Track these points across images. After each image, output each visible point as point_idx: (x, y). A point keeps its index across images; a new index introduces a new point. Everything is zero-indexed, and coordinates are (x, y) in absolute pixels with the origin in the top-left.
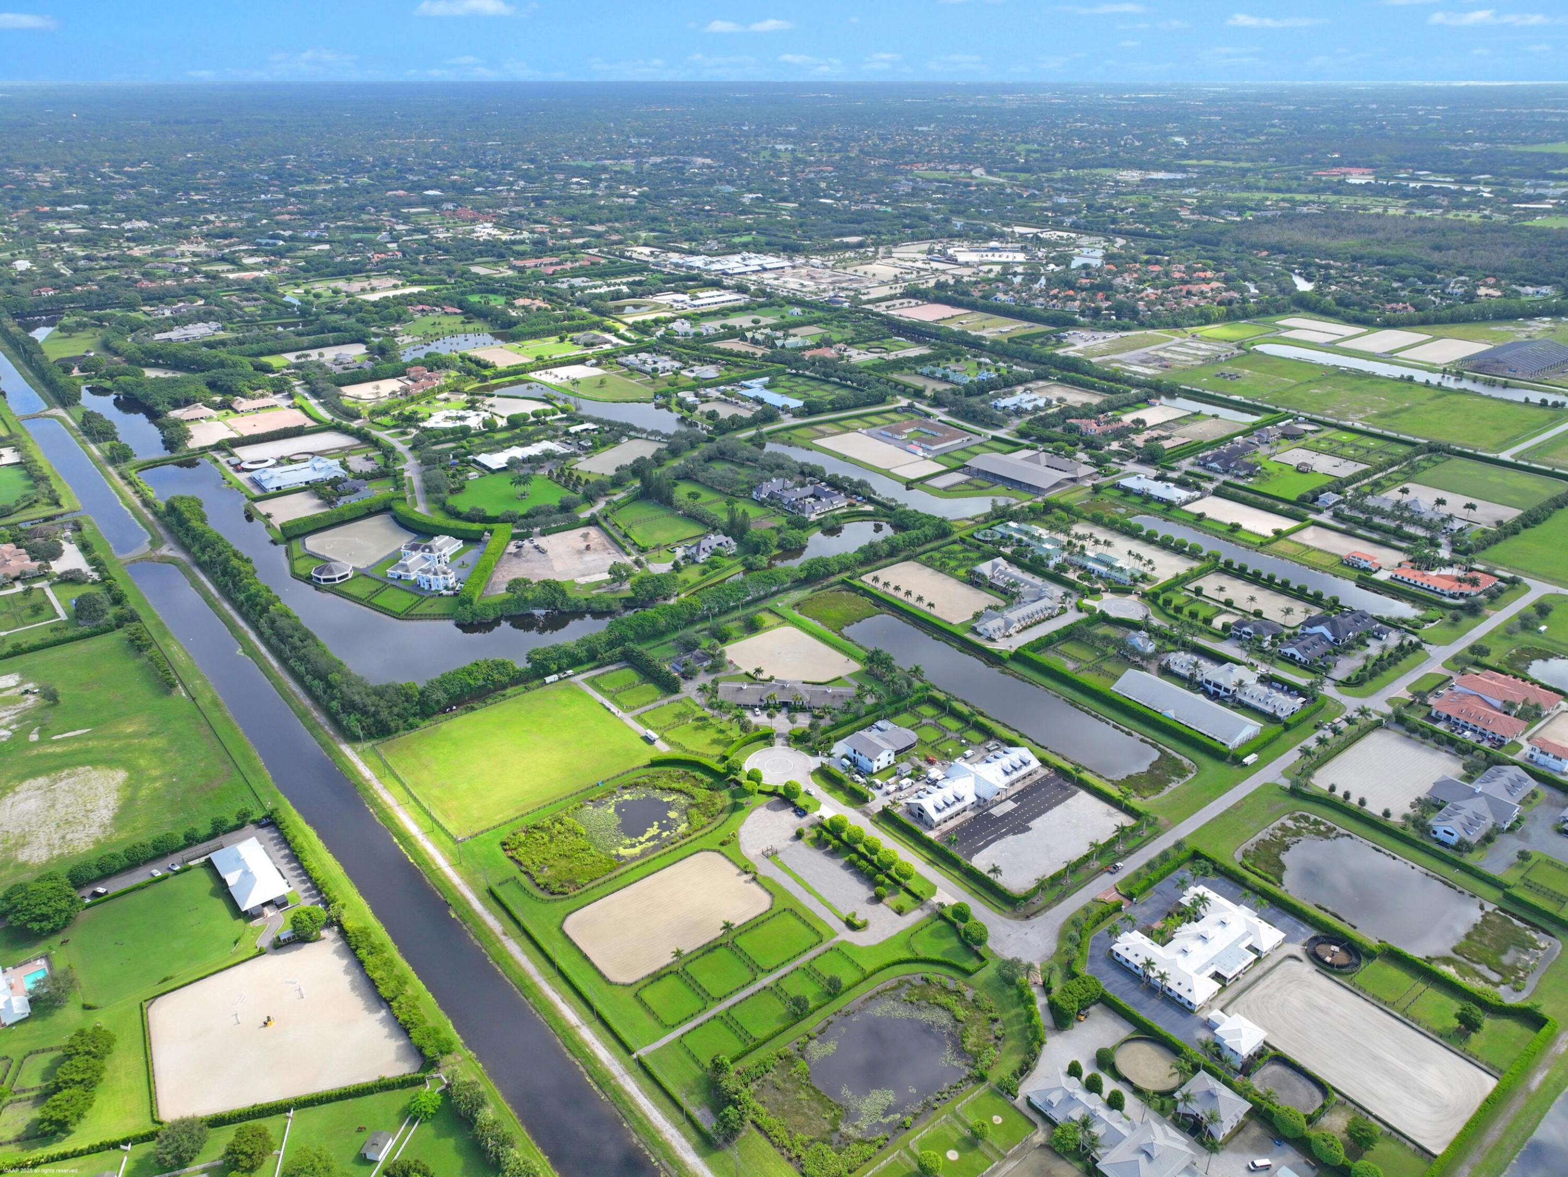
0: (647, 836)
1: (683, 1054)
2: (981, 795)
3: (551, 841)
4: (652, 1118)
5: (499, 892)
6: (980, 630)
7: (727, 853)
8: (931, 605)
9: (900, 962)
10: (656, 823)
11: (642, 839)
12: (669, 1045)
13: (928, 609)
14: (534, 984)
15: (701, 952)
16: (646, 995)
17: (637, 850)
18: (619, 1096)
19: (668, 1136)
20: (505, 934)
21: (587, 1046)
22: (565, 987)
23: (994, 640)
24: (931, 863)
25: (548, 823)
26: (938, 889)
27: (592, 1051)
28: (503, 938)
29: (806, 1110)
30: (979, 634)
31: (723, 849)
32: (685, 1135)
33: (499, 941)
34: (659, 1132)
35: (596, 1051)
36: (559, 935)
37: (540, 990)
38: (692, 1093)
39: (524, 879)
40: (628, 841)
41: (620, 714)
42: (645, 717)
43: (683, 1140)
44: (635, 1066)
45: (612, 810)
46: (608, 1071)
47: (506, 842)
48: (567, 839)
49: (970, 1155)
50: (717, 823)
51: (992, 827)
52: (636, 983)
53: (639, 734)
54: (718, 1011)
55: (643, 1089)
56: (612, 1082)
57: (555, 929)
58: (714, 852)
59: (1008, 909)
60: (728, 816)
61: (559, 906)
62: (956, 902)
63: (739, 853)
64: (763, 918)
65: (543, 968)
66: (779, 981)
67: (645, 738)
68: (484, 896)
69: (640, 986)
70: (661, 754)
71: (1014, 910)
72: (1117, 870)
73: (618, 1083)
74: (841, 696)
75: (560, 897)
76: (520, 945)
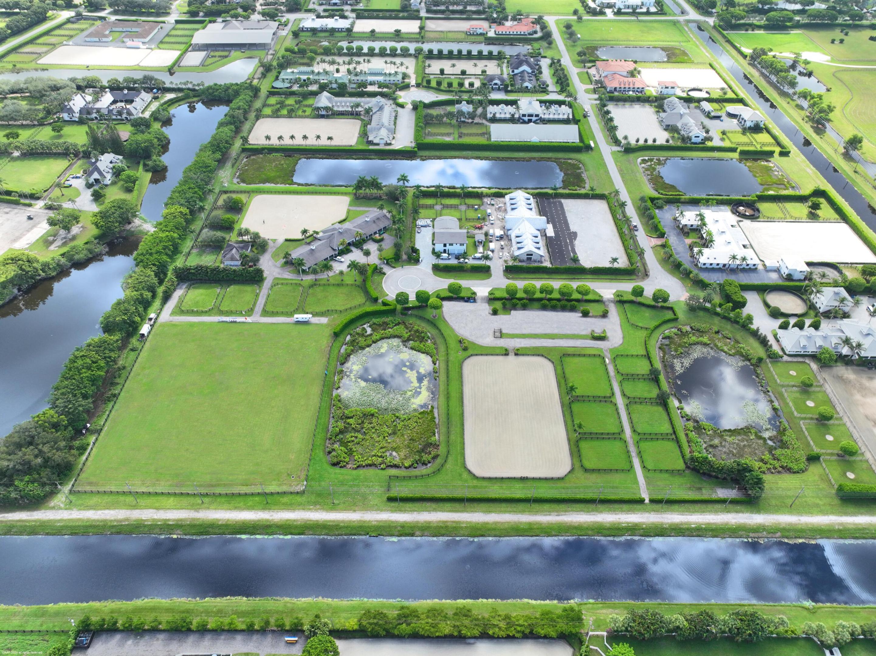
1: (659, 474)
2: (538, 228)
3: (364, 434)
4: (712, 521)
5: (393, 493)
6: (375, 141)
7: (476, 352)
8: (330, 138)
9: (647, 339)
12: (646, 477)
13: (328, 143)
14: (530, 523)
16: (589, 465)
18: (680, 529)
20: (453, 514)
21: (619, 523)
22: (546, 506)
23: (390, 144)
24: (571, 279)
25: (341, 425)
26: (598, 290)
27: (628, 523)
28: (458, 517)
29: (742, 444)
30: (378, 144)
31: (470, 352)
32: (737, 512)
33: (459, 522)
34: (727, 524)
35: (628, 520)
36: (485, 483)
37: (539, 523)
38: (700, 488)
39: (393, 472)
41: (249, 320)
42: (269, 308)
43: (741, 514)
44: (657, 506)
46: (653, 523)
47: (335, 460)
48: (371, 423)
49: (813, 397)
50: (439, 341)
51: (561, 243)
52: (573, 464)
53: (288, 323)
54: (631, 437)
55: (682, 513)
56: (665, 526)
57: (475, 482)
58: (469, 357)
59: (634, 277)
60: (437, 331)
61: (448, 466)
62: (614, 291)
63: (482, 346)
64: (559, 371)
65: (515, 509)
66: (624, 395)
67: (298, 323)
68: (393, 506)
69: (577, 465)
70: (327, 325)
71: (637, 276)
72: (636, 227)
73: (668, 523)
74: (378, 219)
75: (439, 461)
76: (476, 512)
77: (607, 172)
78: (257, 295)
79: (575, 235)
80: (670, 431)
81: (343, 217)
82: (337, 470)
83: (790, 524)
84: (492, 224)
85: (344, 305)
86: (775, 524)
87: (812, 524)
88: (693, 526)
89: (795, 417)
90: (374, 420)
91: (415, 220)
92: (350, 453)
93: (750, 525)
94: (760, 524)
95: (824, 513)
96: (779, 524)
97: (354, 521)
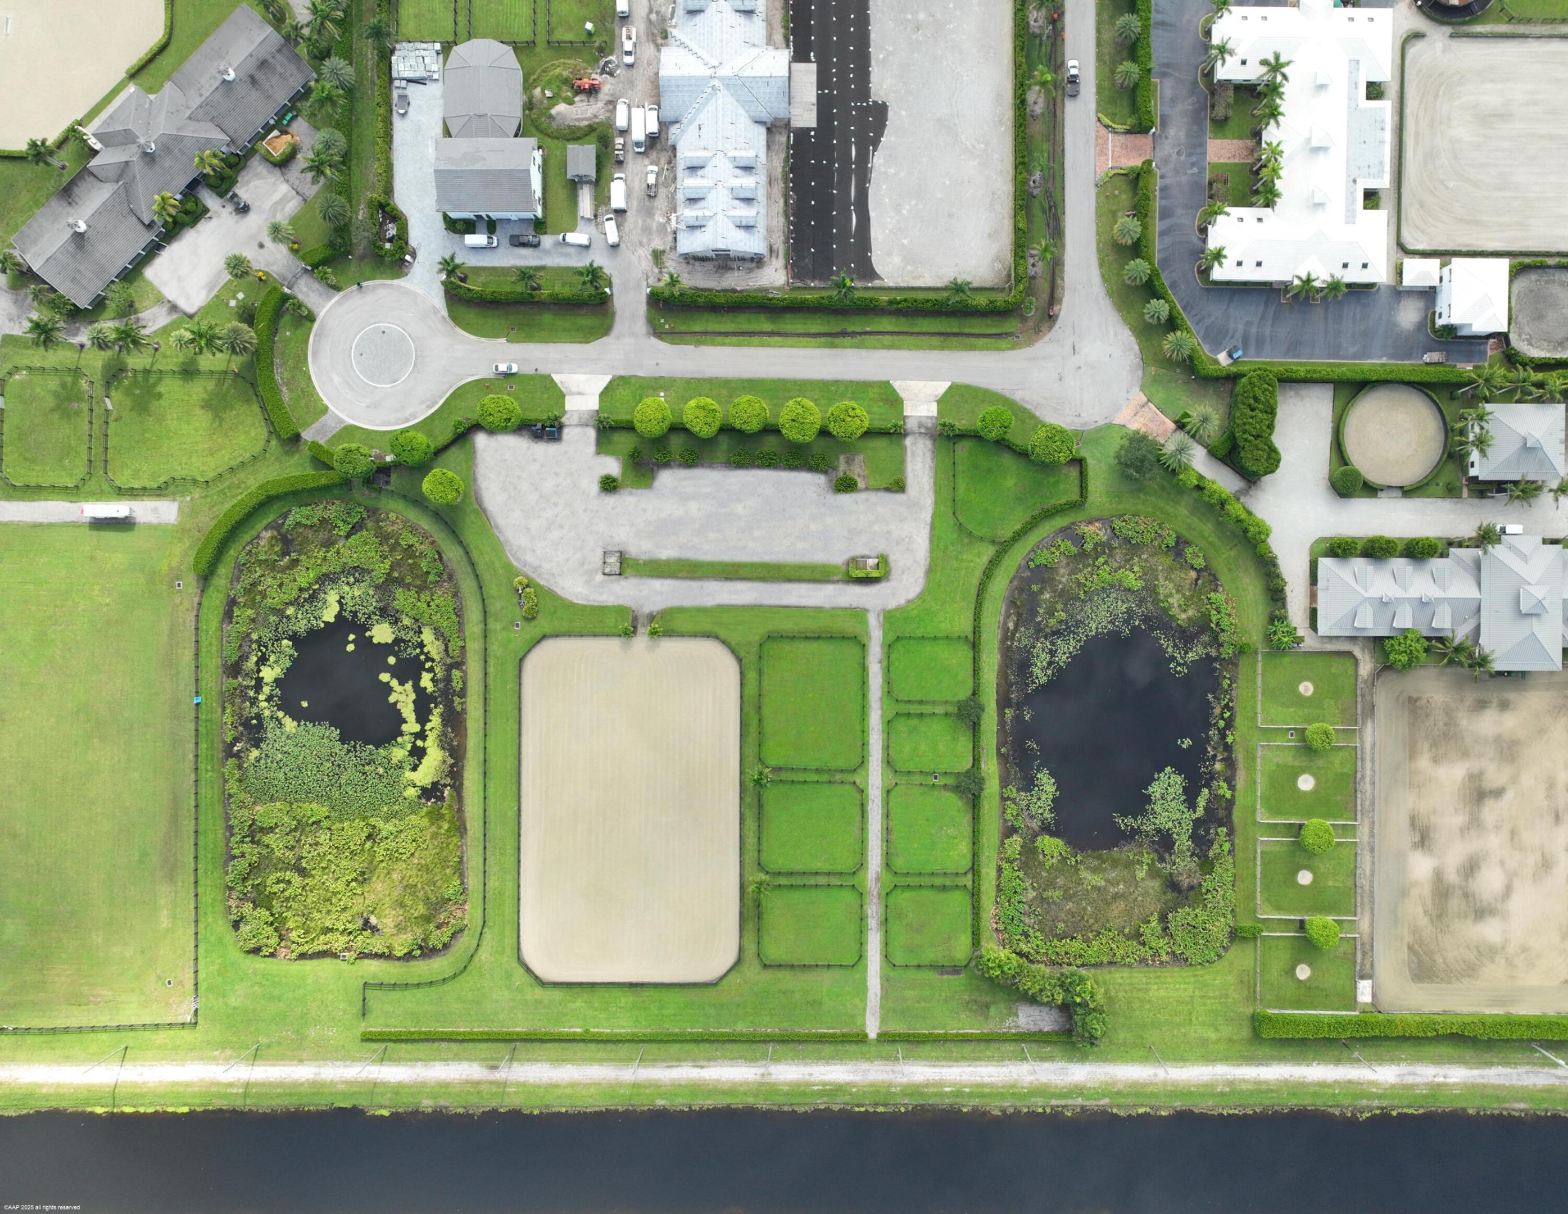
0: (408, 711)
1: (912, 974)
2: (765, 114)
3: (302, 872)
4: (986, 1080)
7: (555, 626)
9: (988, 574)
10: (384, 677)
11: (411, 726)
12: (886, 981)
14: (635, 1085)
15: (751, 824)
16: (775, 952)
17: (435, 757)
18: (923, 1095)
19: (1029, 1079)
20: (494, 1068)
21: (808, 1084)
24: (834, 338)
25: (251, 851)
26: (896, 385)
27: (824, 1084)
28: (501, 1075)
29: (1112, 890)
31: (543, 624)
33: (505, 1084)
34: (1013, 1085)
35: (826, 1078)
36: (557, 994)
37: (656, 1086)
38: (987, 1006)
39: (373, 968)
40: (399, 753)
43: (1047, 1065)
44: (887, 1048)
45: (290, 725)
46: (872, 1085)
47: (252, 944)
48: (317, 844)
49: (1321, 763)
50: (467, 585)
51: (831, 163)
52: (741, 950)
53: (75, 525)
54: (877, 879)
55: (935, 1062)
56: (893, 1090)
57: (539, 992)
58: (539, 642)
59: (1012, 325)
60: (461, 551)
61: (484, 955)
62: (942, 387)
63: (573, 605)
64: (751, 689)
65: (612, 1055)
66: (888, 762)
67: (102, 524)
68: (375, 1051)
69: (751, 949)
70: (180, 530)
71: (1024, 319)
72: (1073, 80)
73: (900, 1085)
74: (263, 64)
75: (466, 941)
76: (536, 1060)
79: (881, 111)
80: (966, 863)
81: (157, 34)
82: (258, 963)
83: (1134, 1084)
84: (630, 66)
86: (1107, 1084)
87: (1175, 1084)
88: (947, 1089)
89: (1255, 823)
90: (323, 837)
91: (385, 56)
92: (278, 925)
93: (1056, 1087)
94: (1076, 1086)
95: (1208, 1058)
96: (1114, 1084)
97: (302, 1084)
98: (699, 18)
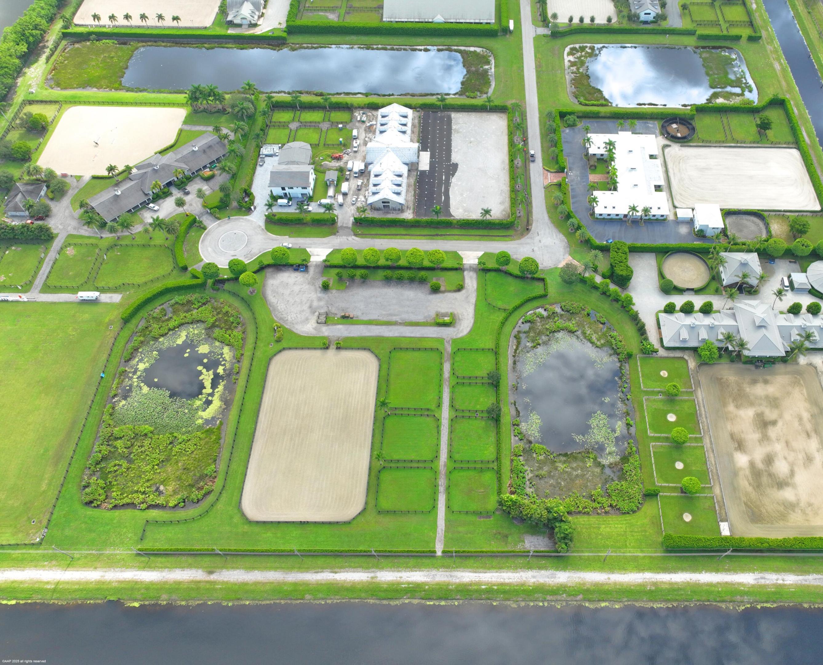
0: (208, 384)
1: (463, 517)
2: (407, 161)
3: (130, 461)
4: (507, 581)
5: (148, 544)
6: (237, 21)
7: (290, 345)
8: (176, 18)
10: (200, 368)
11: (208, 390)
12: (448, 521)
13: (175, 24)
14: (295, 584)
15: (378, 436)
16: (385, 504)
17: (216, 403)
18: (468, 591)
19: (533, 580)
20: (211, 573)
21: (399, 583)
22: (321, 561)
23: (255, 25)
24: (432, 236)
25: (105, 449)
26: (460, 253)
27: (409, 583)
28: (213, 577)
29: (575, 473)
30: (239, 26)
31: (284, 344)
32: (540, 568)
33: (214, 583)
34: (523, 585)
35: (410, 580)
36: (256, 529)
37: (306, 584)
38: (507, 536)
39: (154, 514)
40: (198, 403)
41: (25, 298)
42: (52, 282)
43: (543, 572)
44: (448, 561)
45: (145, 389)
46: (438, 584)
47: (88, 499)
48: (142, 446)
49: (678, 408)
50: (251, 328)
51: (434, 180)
52: (366, 503)
53: (71, 303)
54: (445, 465)
55: (475, 570)
56: (450, 587)
57: (246, 528)
58: (280, 351)
59: (511, 232)
60: (251, 314)
61: (220, 506)
62: (480, 254)
63: (300, 336)
64: (384, 373)
65: (283, 565)
66: (452, 406)
67: (84, 302)
68: (142, 562)
69: (372, 503)
70: (120, 305)
71: (516, 230)
72: (532, 156)
73: (455, 584)
74: (210, 147)
75: (211, 498)
76: (237, 568)
77: (521, 69)
78: (41, 261)
79: (455, 167)
80: (493, 457)
81: (172, 142)
82: (90, 512)
83: (596, 584)
84: (356, 152)
85: (145, 276)
86: (580, 584)
87: (621, 584)
88: (483, 587)
89: (648, 437)
90: (147, 442)
92: (107, 488)
93: (549, 586)
94: (561, 585)
95: (640, 569)
96: (584, 584)
97: (92, 583)
98: (384, 134)
